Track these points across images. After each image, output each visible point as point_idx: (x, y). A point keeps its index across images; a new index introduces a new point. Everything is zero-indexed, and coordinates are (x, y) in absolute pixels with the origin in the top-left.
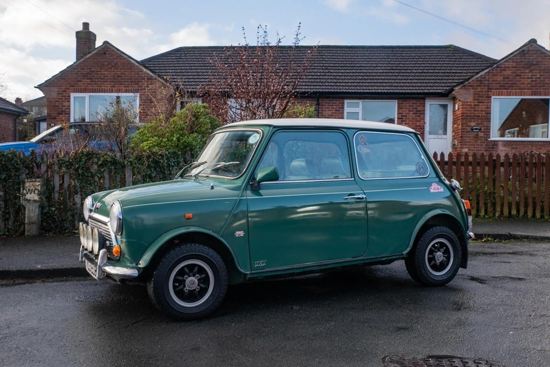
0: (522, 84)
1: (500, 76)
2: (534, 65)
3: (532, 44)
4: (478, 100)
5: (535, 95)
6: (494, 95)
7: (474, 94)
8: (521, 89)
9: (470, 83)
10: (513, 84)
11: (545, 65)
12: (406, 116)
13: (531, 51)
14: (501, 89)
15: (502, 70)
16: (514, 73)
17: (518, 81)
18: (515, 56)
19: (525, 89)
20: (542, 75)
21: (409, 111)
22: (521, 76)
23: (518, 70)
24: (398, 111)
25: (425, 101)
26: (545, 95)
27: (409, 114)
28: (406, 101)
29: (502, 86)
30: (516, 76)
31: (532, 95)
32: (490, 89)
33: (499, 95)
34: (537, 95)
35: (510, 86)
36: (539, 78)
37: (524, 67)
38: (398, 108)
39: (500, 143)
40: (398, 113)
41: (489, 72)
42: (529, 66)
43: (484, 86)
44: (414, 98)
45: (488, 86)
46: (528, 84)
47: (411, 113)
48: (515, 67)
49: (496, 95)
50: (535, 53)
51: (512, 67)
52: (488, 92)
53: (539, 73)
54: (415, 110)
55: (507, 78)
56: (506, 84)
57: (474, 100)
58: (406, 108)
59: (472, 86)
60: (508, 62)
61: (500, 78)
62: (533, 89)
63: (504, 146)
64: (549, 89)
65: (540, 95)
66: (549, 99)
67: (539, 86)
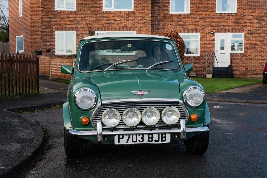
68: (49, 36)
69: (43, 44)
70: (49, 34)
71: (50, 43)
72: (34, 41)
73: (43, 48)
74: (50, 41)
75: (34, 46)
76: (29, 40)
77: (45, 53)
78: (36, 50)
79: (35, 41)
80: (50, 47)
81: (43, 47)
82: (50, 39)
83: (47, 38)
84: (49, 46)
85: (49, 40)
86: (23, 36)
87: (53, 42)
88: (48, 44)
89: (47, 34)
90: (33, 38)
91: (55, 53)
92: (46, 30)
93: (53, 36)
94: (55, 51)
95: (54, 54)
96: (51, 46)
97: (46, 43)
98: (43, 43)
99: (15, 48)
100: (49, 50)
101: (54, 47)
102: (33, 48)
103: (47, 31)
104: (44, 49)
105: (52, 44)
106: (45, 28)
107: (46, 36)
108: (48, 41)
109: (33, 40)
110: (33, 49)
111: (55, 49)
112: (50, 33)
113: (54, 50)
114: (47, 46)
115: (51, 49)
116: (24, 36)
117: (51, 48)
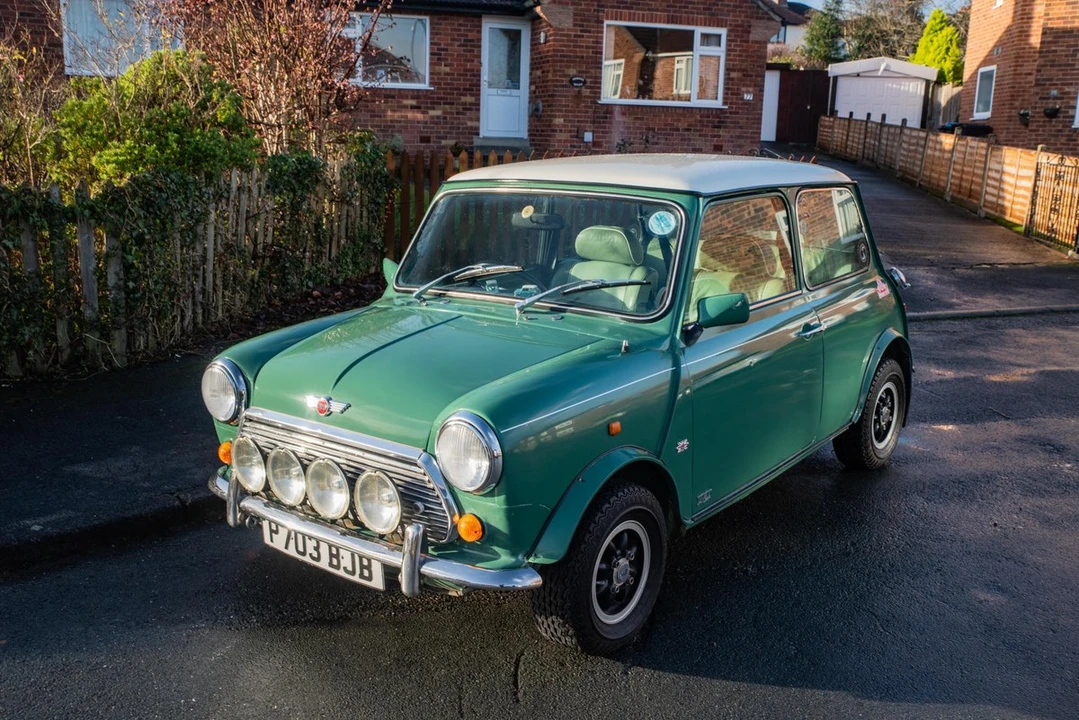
4: (582, 26)
5: (673, 23)
6: (607, 19)
7: (575, 15)
8: (653, 10)
12: (447, 50)
14: (619, 8)
19: (657, 10)
21: (452, 40)
24: (431, 39)
25: (480, 21)
26: (688, 24)
27: (452, 45)
28: (446, 19)
29: (621, 3)
31: (668, 23)
32: (602, 6)
33: (616, 19)
34: (676, 23)
35: (634, 3)
38: (431, 33)
39: (617, 108)
40: (431, 44)
43: (592, 1)
44: (460, 15)
45: (599, 1)
47: (457, 43)
49: (612, 19)
52: (598, 11)
54: (463, 38)
57: (575, 25)
58: (446, 35)
62: (669, 11)
63: (624, 114)
64: (693, 13)
65: (681, 23)
66: (693, 32)
67: (680, 7)
68: (1060, 65)
69: (1037, 94)
70: (1063, 60)
71: (1060, 89)
72: (1020, 83)
73: (1036, 108)
74: (1063, 84)
75: (1020, 98)
76: (1007, 80)
77: (1039, 122)
78: (1022, 112)
79: (1025, 83)
80: (1059, 102)
81: (1036, 103)
82: (1064, 75)
83: (1054, 72)
84: (1056, 98)
85: (1058, 80)
86: (993, 67)
87: (1071, 84)
88: (1054, 92)
89: (1054, 61)
90: (1021, 74)
91: (1072, 122)
92: (1054, 48)
93: (1074, 65)
94: (1073, 117)
95: (1070, 126)
96: (1062, 98)
97: (1048, 89)
98: (1037, 89)
99: (973, 103)
100: (1052, 114)
101: (1072, 103)
102: (1017, 104)
103: (1056, 51)
104: (1038, 110)
105: (1069, 93)
106: (1050, 39)
107: (1051, 66)
108: (1055, 82)
109: (1018, 81)
110: (1015, 108)
111: (1075, 108)
112: (1066, 56)
113: (1071, 112)
114: (1049, 98)
115: (1063, 109)
116: (998, 69)
117: (1060, 108)
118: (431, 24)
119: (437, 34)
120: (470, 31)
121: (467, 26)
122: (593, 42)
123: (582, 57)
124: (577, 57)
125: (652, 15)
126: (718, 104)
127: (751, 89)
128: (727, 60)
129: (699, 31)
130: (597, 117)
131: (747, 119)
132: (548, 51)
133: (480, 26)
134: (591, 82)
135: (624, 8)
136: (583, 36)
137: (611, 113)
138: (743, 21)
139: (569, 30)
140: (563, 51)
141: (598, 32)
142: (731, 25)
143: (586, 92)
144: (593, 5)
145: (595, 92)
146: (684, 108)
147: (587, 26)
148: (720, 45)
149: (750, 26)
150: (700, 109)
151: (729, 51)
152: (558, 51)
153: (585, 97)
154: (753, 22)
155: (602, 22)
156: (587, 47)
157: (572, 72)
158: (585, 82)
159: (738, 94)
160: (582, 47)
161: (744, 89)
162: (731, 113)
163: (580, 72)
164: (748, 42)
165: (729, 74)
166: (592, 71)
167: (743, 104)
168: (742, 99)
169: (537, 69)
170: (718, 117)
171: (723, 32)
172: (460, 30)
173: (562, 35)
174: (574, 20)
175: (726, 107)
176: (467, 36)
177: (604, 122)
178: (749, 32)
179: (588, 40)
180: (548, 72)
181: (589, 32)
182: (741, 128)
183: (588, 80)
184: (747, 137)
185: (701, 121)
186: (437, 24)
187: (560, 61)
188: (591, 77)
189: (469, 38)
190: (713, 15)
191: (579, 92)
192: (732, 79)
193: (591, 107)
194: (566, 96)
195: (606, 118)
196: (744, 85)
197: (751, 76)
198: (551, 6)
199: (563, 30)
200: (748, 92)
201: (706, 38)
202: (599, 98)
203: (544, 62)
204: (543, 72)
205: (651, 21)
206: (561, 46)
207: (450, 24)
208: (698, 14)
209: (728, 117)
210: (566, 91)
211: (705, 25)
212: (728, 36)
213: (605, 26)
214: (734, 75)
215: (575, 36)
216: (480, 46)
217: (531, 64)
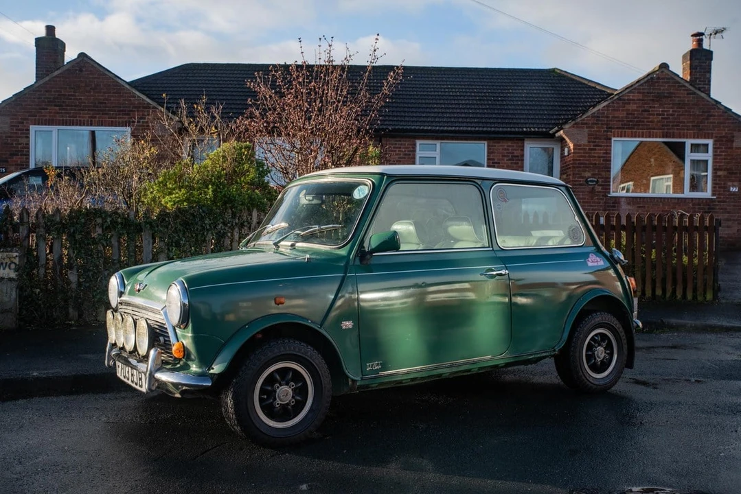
0: (651, 122)
1: (623, 110)
2: (665, 97)
3: (663, 69)
4: (595, 142)
5: (667, 137)
6: (614, 137)
7: (589, 135)
8: (650, 129)
9: (583, 120)
10: (640, 121)
11: (680, 97)
12: (499, 163)
13: (663, 79)
14: (624, 128)
15: (626, 103)
16: (640, 107)
17: (646, 118)
18: (641, 85)
19: (654, 129)
20: (676, 111)
21: (502, 156)
22: (649, 111)
23: (645, 104)
24: (488, 156)
25: (523, 143)
26: (680, 138)
28: (499, 143)
29: (625, 125)
30: (643, 111)
31: (662, 137)
32: (610, 128)
33: (621, 137)
34: (670, 137)
35: (635, 125)
36: (672, 115)
37: (653, 100)
38: (488, 153)
39: (623, 200)
40: (488, 159)
41: (608, 106)
42: (659, 98)
43: (602, 124)
44: (509, 139)
45: (607, 124)
46: (658, 122)
47: (506, 158)
48: (643, 100)
49: (618, 137)
50: (668, 82)
51: (638, 100)
52: (607, 132)
53: (672, 108)
54: (511, 155)
55: (631, 114)
56: (631, 121)
57: (589, 142)
58: (498, 153)
59: (586, 123)
60: (633, 93)
61: (622, 114)
62: (664, 129)
63: (629, 204)
64: (684, 130)
65: (673, 137)
66: (684, 143)
67: (673, 126)
118: (488, 146)
119: (492, 153)
120: (515, 150)
121: (513, 146)
122: (604, 153)
123: (595, 164)
124: (591, 164)
125: (650, 132)
126: (707, 194)
127: (736, 183)
128: (714, 162)
129: (689, 142)
130: (608, 206)
131: (734, 206)
132: (570, 161)
133: (523, 146)
134: (602, 181)
135: (627, 128)
136: (595, 150)
137: (619, 203)
138: (726, 133)
139: (584, 145)
140: (579, 160)
141: (607, 146)
142: (716, 137)
143: (599, 188)
144: (603, 128)
145: (606, 189)
146: (678, 199)
147: (598, 142)
148: (707, 152)
149: (733, 137)
150: (692, 199)
151: (715, 156)
152: (577, 160)
153: (598, 192)
154: (735, 134)
155: (610, 139)
156: (599, 157)
157: (587, 174)
158: (597, 182)
159: (726, 188)
160: (595, 157)
161: (730, 184)
162: (719, 202)
163: (593, 175)
164: (732, 148)
165: (716, 173)
166: (604, 173)
167: (729, 195)
168: (729, 191)
169: (564, 174)
170: (708, 205)
171: (710, 142)
172: (508, 149)
173: (579, 149)
174: (589, 138)
175: (715, 197)
176: (513, 153)
177: (613, 210)
178: (733, 141)
179: (600, 151)
180: (570, 175)
181: (601, 146)
182: (729, 213)
183: (600, 180)
184: (734, 220)
185: (693, 208)
186: (492, 146)
187: (578, 167)
188: (602, 178)
189: (515, 154)
190: (701, 130)
191: (593, 189)
192: (720, 176)
193: (602, 199)
194: (583, 192)
195: (614, 207)
196: (730, 181)
197: (736, 173)
198: (570, 130)
199: (580, 145)
200: (734, 186)
201: (695, 148)
202: (609, 193)
203: (567, 169)
204: (567, 176)
205: (650, 137)
206: (578, 156)
207: (501, 146)
208: (687, 130)
209: (717, 205)
210: (584, 188)
211: (694, 138)
212: (714, 145)
213: (612, 141)
214: (720, 173)
215: (590, 149)
216: (523, 160)
217: (561, 171)
